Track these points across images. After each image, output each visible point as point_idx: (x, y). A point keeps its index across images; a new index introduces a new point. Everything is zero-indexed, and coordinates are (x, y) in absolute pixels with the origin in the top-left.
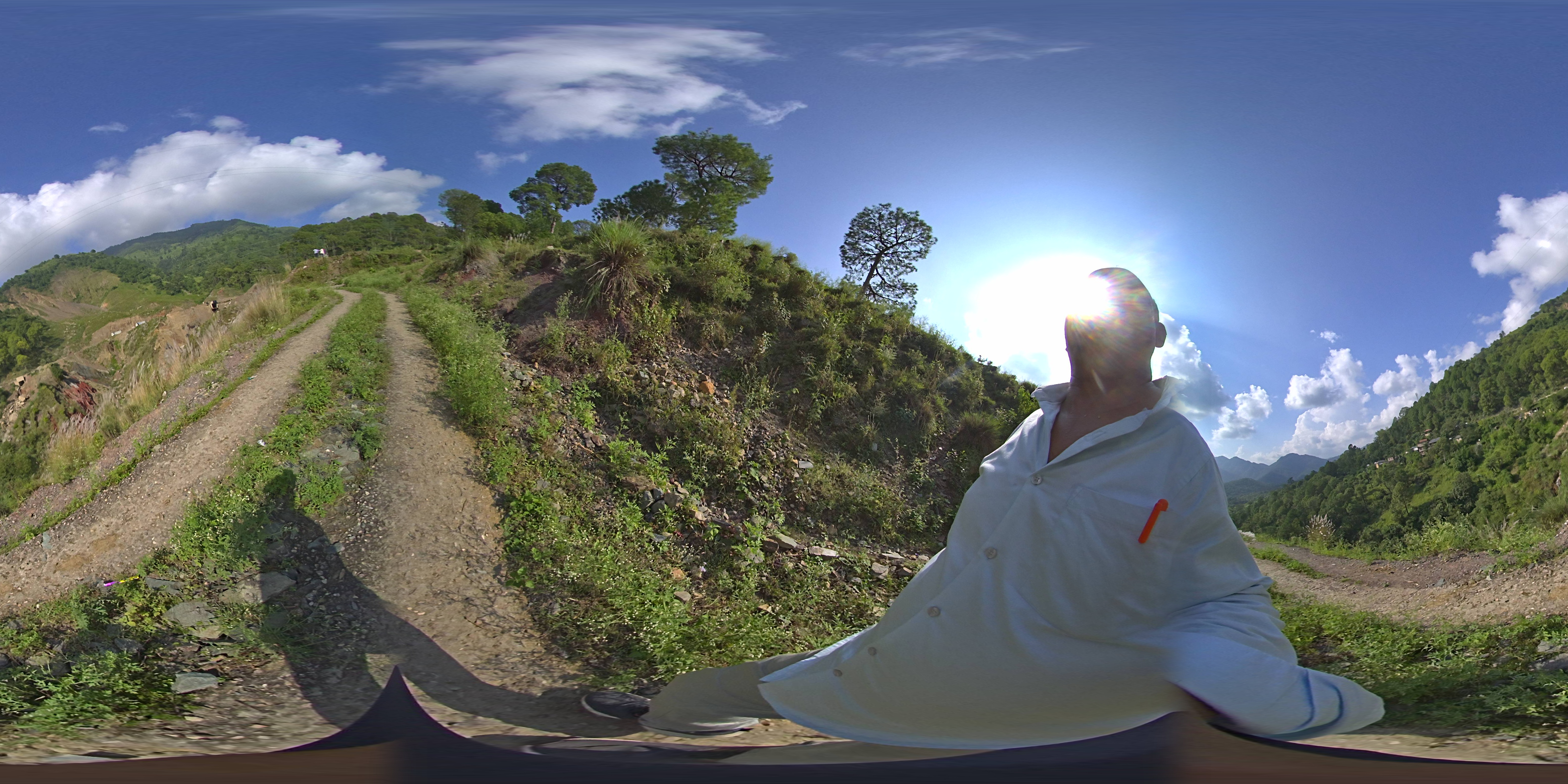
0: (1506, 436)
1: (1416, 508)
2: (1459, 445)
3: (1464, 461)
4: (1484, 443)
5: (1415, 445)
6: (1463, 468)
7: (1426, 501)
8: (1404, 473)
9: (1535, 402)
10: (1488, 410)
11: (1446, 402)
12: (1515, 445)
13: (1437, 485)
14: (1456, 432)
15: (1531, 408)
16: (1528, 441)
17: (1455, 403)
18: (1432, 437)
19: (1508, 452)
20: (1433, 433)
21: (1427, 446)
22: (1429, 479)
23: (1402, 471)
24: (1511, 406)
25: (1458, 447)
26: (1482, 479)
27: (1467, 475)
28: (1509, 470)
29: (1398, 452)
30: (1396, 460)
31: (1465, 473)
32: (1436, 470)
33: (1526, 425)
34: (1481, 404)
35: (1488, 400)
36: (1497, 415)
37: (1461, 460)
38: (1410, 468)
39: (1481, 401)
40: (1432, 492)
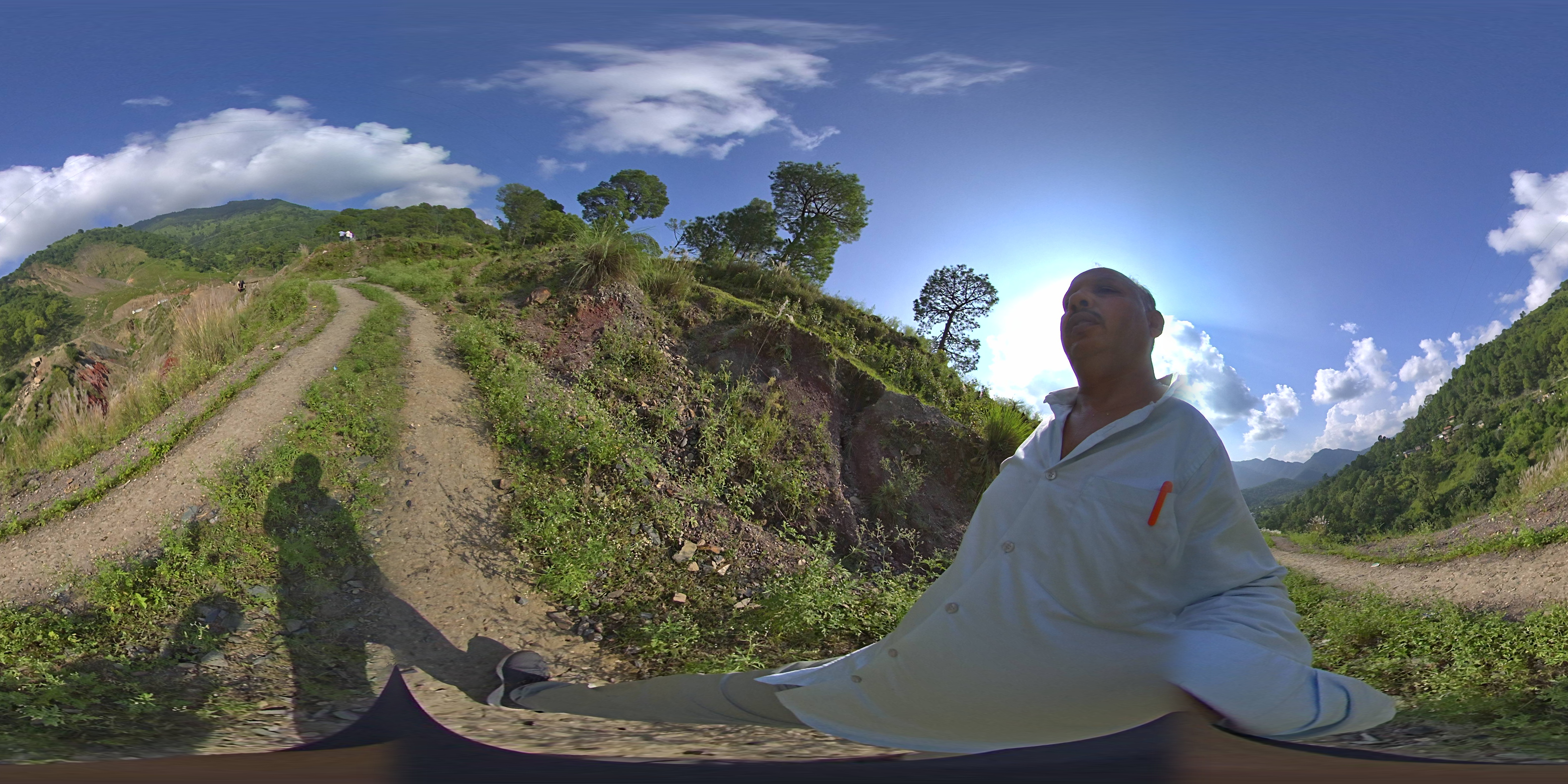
0: (1525, 420)
1: (1442, 496)
2: (1481, 430)
3: (1485, 447)
4: (1504, 427)
5: (1440, 433)
6: (1485, 454)
7: (1451, 488)
8: (1431, 461)
9: (1552, 384)
10: (1508, 393)
11: (1468, 387)
12: (1533, 429)
13: (1461, 471)
14: (1478, 418)
15: (1549, 390)
16: (1544, 423)
17: (1476, 388)
18: (1456, 423)
19: (1527, 437)
20: (1457, 419)
21: (1451, 433)
22: (1454, 466)
23: (1428, 460)
24: (1530, 389)
25: (1479, 433)
26: (1501, 464)
27: (1488, 460)
28: (1527, 455)
29: (1425, 441)
30: (1422, 449)
31: (1486, 458)
32: (1460, 456)
33: (1544, 409)
34: (1501, 388)
35: (1509, 384)
36: (1517, 399)
37: (1483, 446)
38: (1436, 456)
39: (1502, 384)
40: (1457, 478)
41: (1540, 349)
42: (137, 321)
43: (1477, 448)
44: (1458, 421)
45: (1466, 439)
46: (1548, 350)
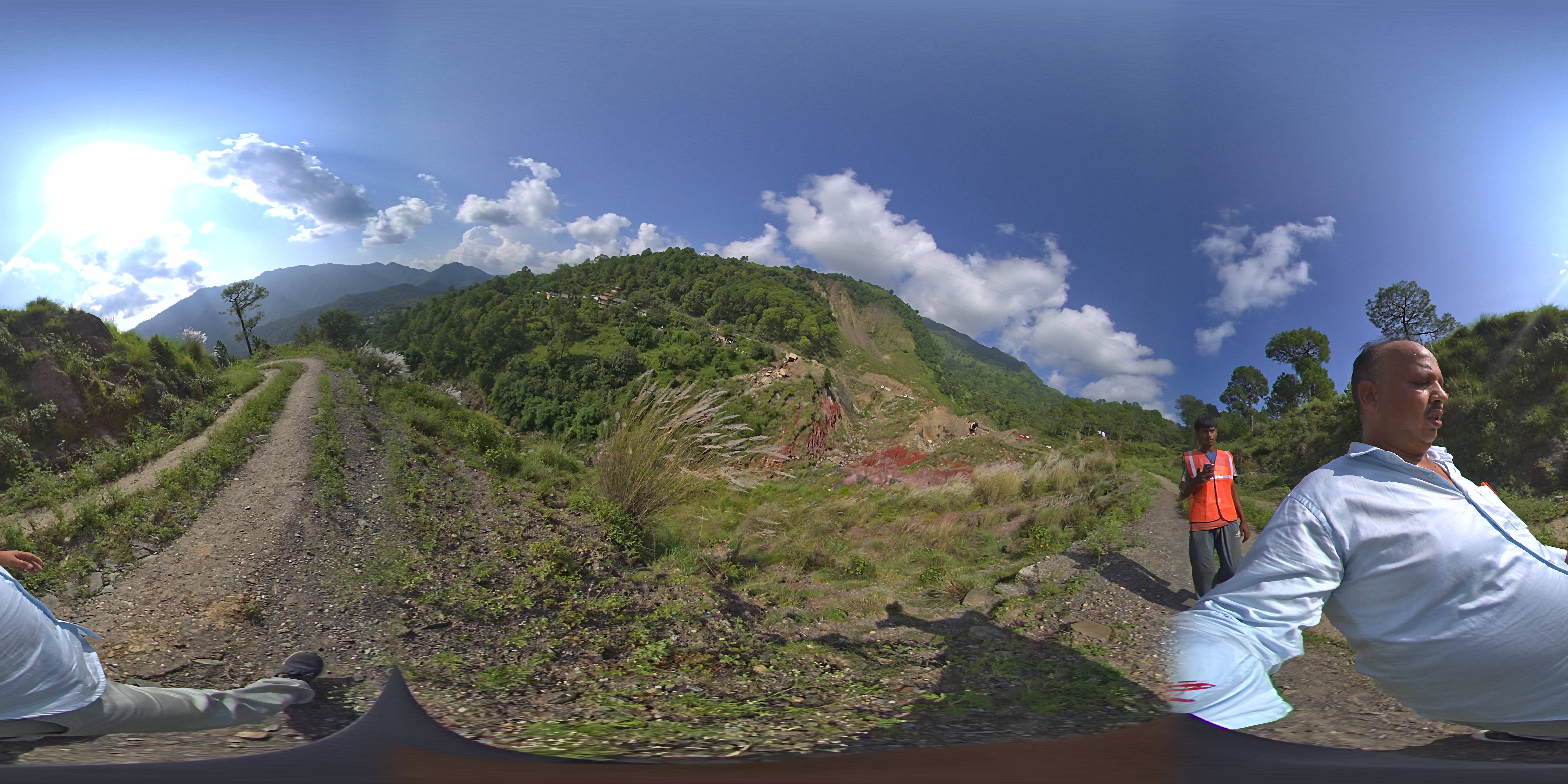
0: (691, 342)
1: (571, 356)
2: (641, 318)
3: (637, 337)
4: (665, 333)
5: (600, 294)
6: (634, 342)
7: (584, 353)
8: (575, 315)
9: (734, 334)
10: (687, 307)
11: (652, 274)
12: (695, 356)
13: (601, 343)
14: (645, 306)
15: (728, 337)
16: (708, 360)
17: (660, 280)
19: (685, 358)
20: (622, 292)
21: (610, 301)
22: (596, 333)
23: (575, 313)
24: (709, 320)
25: (639, 320)
26: (645, 364)
27: (634, 351)
28: (676, 374)
29: (576, 292)
30: (570, 299)
31: (633, 348)
32: (606, 328)
33: (715, 347)
34: (685, 298)
35: (694, 300)
36: (694, 319)
37: (636, 334)
38: (581, 313)
39: (687, 296)
40: (593, 347)
41: (747, 298)
42: (881, 396)
43: (629, 332)
44: (622, 295)
45: (622, 317)
46: (752, 306)
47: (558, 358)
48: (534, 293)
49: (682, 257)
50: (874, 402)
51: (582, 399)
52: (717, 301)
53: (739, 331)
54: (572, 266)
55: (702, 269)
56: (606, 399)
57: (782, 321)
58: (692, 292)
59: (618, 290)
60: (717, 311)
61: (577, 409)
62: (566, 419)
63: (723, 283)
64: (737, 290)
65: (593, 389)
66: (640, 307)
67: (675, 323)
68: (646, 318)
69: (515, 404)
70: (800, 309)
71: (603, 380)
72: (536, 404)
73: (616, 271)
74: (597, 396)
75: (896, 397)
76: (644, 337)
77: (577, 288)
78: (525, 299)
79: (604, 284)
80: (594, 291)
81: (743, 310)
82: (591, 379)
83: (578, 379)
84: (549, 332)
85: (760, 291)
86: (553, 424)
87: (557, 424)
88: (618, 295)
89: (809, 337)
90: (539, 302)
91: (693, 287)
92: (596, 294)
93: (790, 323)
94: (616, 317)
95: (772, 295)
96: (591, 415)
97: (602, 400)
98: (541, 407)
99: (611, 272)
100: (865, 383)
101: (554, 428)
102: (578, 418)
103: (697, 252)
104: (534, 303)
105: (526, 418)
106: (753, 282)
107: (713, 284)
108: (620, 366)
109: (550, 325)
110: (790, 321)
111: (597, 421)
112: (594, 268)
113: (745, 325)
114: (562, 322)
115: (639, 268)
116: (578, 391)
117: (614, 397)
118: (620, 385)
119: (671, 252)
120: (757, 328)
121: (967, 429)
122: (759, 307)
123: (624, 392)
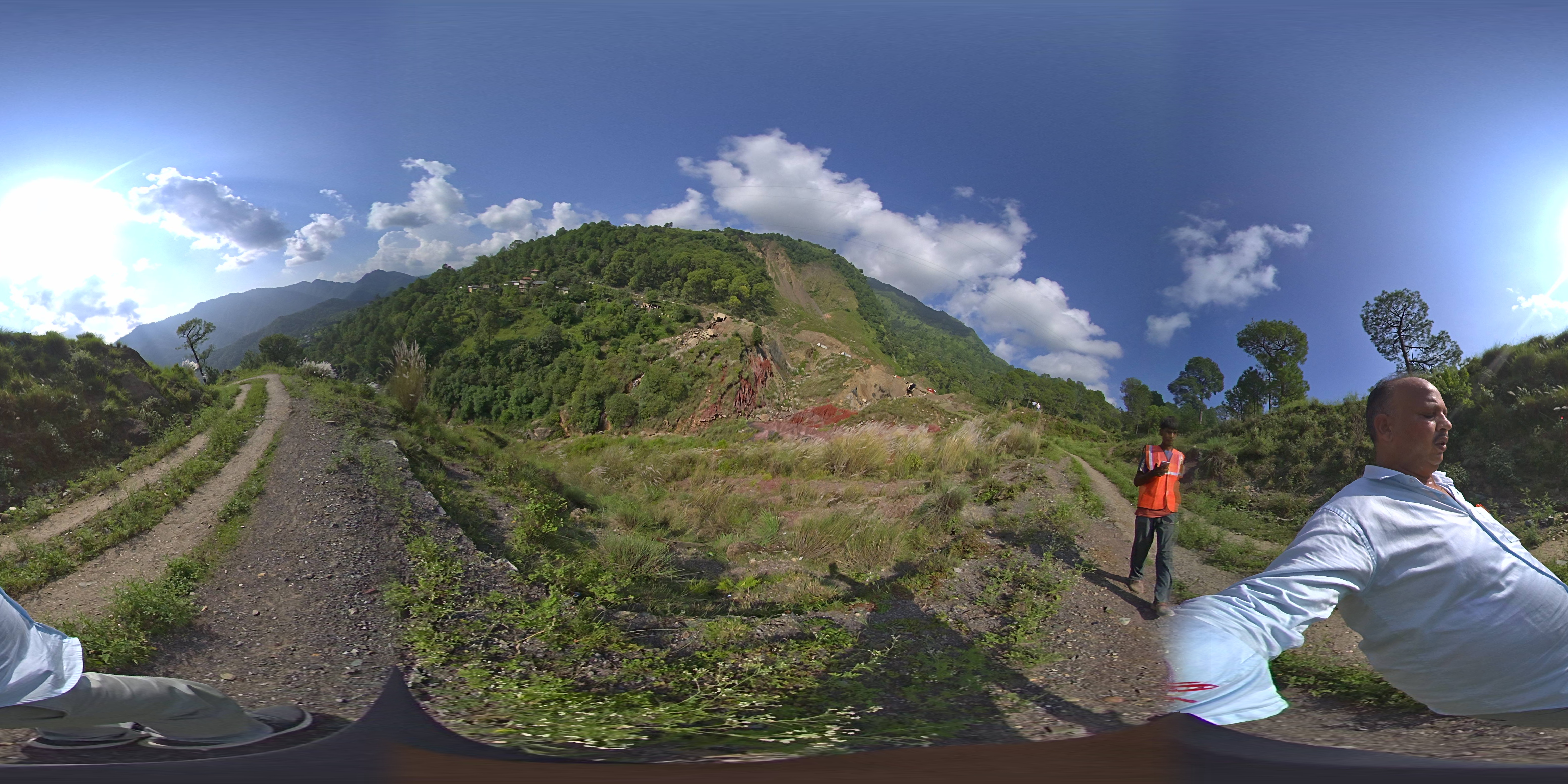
0: (615, 313)
1: (498, 343)
2: (563, 296)
3: (561, 314)
4: (588, 307)
6: (557, 320)
7: (509, 339)
8: (497, 304)
9: (659, 299)
10: (609, 279)
11: (569, 252)
12: (619, 325)
13: (526, 326)
14: (565, 284)
15: (653, 303)
16: (632, 329)
17: (578, 257)
19: (609, 328)
20: (541, 275)
21: (530, 284)
22: (520, 317)
23: (496, 302)
24: (633, 289)
25: (560, 298)
26: (570, 339)
27: (558, 328)
28: (600, 345)
29: (496, 282)
30: (491, 289)
31: (556, 326)
32: (530, 311)
33: (639, 313)
34: (606, 270)
35: (615, 271)
36: (617, 289)
37: (558, 312)
38: (504, 301)
39: (607, 268)
40: (518, 331)
41: (670, 263)
42: (817, 353)
43: (551, 311)
44: (542, 277)
45: (543, 298)
46: (676, 270)
47: (486, 347)
48: (457, 289)
49: (597, 231)
50: (809, 360)
51: (515, 382)
52: (639, 269)
53: (665, 296)
54: (488, 256)
55: (621, 240)
56: (536, 378)
57: (709, 282)
58: (612, 264)
59: (538, 272)
60: (640, 280)
61: (511, 392)
62: (501, 403)
63: (645, 251)
64: (658, 256)
65: (523, 370)
66: (561, 286)
67: (597, 296)
68: (568, 295)
69: (453, 396)
70: (729, 269)
71: (531, 360)
72: (471, 393)
73: (533, 255)
74: (527, 377)
75: (833, 354)
76: (566, 314)
77: (497, 277)
78: (448, 296)
79: (523, 269)
80: (514, 278)
81: (667, 275)
82: (520, 361)
83: (508, 363)
84: (475, 323)
85: (684, 255)
86: (491, 409)
87: (494, 408)
88: (538, 278)
89: (739, 296)
90: (462, 296)
91: (613, 259)
92: (517, 280)
93: (718, 284)
94: (538, 299)
95: (696, 257)
96: (524, 395)
97: (533, 379)
98: (477, 395)
99: (528, 256)
100: (800, 341)
101: (492, 413)
102: (512, 400)
103: (613, 224)
104: (457, 299)
105: (465, 408)
106: (676, 247)
107: (634, 254)
108: (545, 345)
109: (474, 316)
110: (717, 282)
111: (530, 400)
112: (510, 255)
113: (670, 290)
114: (485, 311)
115: (555, 247)
116: (509, 374)
117: (544, 375)
118: (548, 363)
119: (586, 227)
120: (683, 291)
121: (904, 390)
122: (684, 270)
123: (552, 369)
